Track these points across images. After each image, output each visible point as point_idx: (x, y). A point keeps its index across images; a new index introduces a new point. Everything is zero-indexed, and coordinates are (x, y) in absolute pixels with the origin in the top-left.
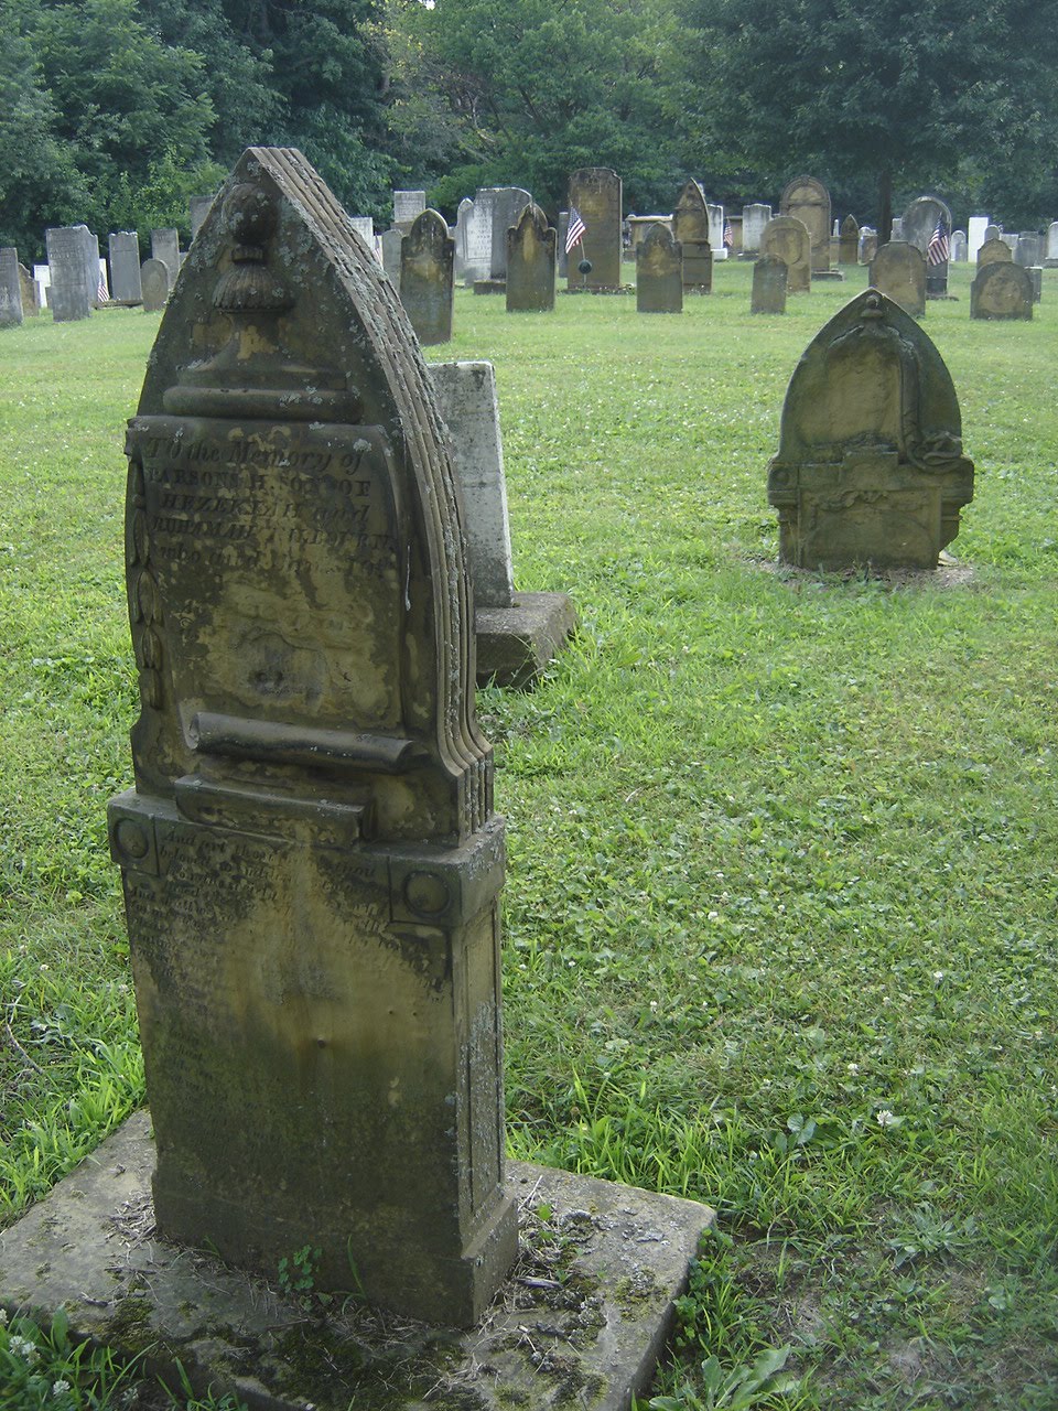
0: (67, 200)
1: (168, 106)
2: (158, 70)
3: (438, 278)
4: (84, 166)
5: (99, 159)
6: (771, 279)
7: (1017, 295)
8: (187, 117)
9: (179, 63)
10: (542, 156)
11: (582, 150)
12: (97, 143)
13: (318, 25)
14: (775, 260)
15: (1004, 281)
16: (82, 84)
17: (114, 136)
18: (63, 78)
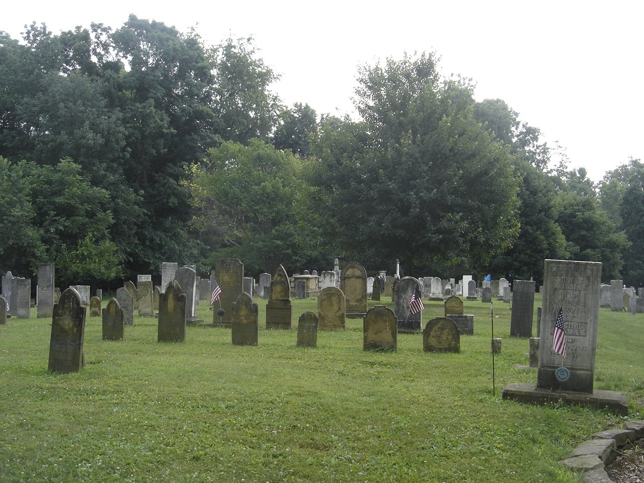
0: (34, 255)
1: (91, 215)
2: (88, 198)
3: (73, 330)
4: (45, 241)
5: (54, 238)
6: (308, 326)
7: (450, 337)
8: (99, 220)
9: (98, 195)
10: (260, 244)
11: (279, 242)
12: (52, 230)
13: (168, 181)
14: (311, 316)
15: (442, 329)
16: (49, 203)
17: (61, 228)
18: (41, 199)
